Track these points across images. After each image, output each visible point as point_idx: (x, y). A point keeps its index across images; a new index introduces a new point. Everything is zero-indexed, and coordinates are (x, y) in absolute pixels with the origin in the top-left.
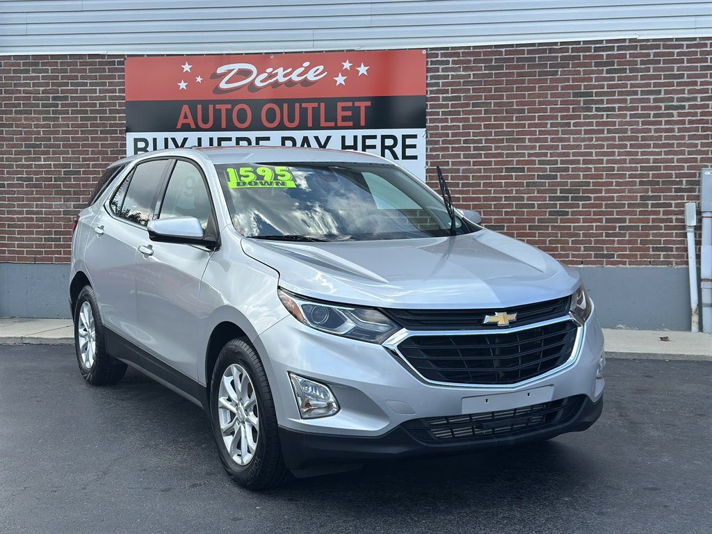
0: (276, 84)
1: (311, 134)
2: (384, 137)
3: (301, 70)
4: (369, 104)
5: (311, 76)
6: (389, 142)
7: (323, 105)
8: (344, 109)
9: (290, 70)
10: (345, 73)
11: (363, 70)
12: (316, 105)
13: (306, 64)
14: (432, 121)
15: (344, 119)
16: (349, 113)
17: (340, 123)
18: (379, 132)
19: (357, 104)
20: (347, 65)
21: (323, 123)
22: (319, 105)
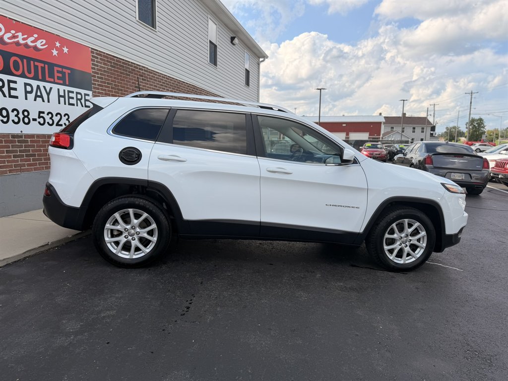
0: (18, 43)
1: (42, 84)
2: (77, 93)
3: (32, 39)
4: (69, 72)
5: (39, 44)
6: (79, 97)
7: (46, 66)
8: (58, 72)
9: (26, 36)
10: (57, 49)
11: (66, 50)
12: (43, 65)
13: (36, 36)
14: (94, 88)
15: (59, 78)
16: (60, 75)
17: (56, 81)
18: (75, 90)
19: (64, 70)
20: (58, 44)
21: (47, 79)
22: (45, 66)
